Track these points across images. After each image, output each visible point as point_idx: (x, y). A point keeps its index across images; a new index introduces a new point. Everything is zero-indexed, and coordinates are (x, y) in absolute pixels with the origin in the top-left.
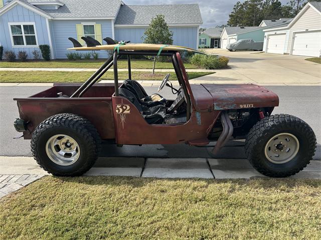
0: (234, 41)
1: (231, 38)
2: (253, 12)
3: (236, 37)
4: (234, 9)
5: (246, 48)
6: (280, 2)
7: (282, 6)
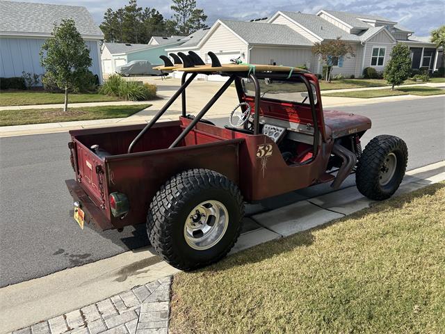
0: (123, 63)
1: (117, 57)
2: (132, 24)
3: (126, 57)
4: (105, 18)
5: (141, 72)
6: (161, 15)
7: (164, 20)
